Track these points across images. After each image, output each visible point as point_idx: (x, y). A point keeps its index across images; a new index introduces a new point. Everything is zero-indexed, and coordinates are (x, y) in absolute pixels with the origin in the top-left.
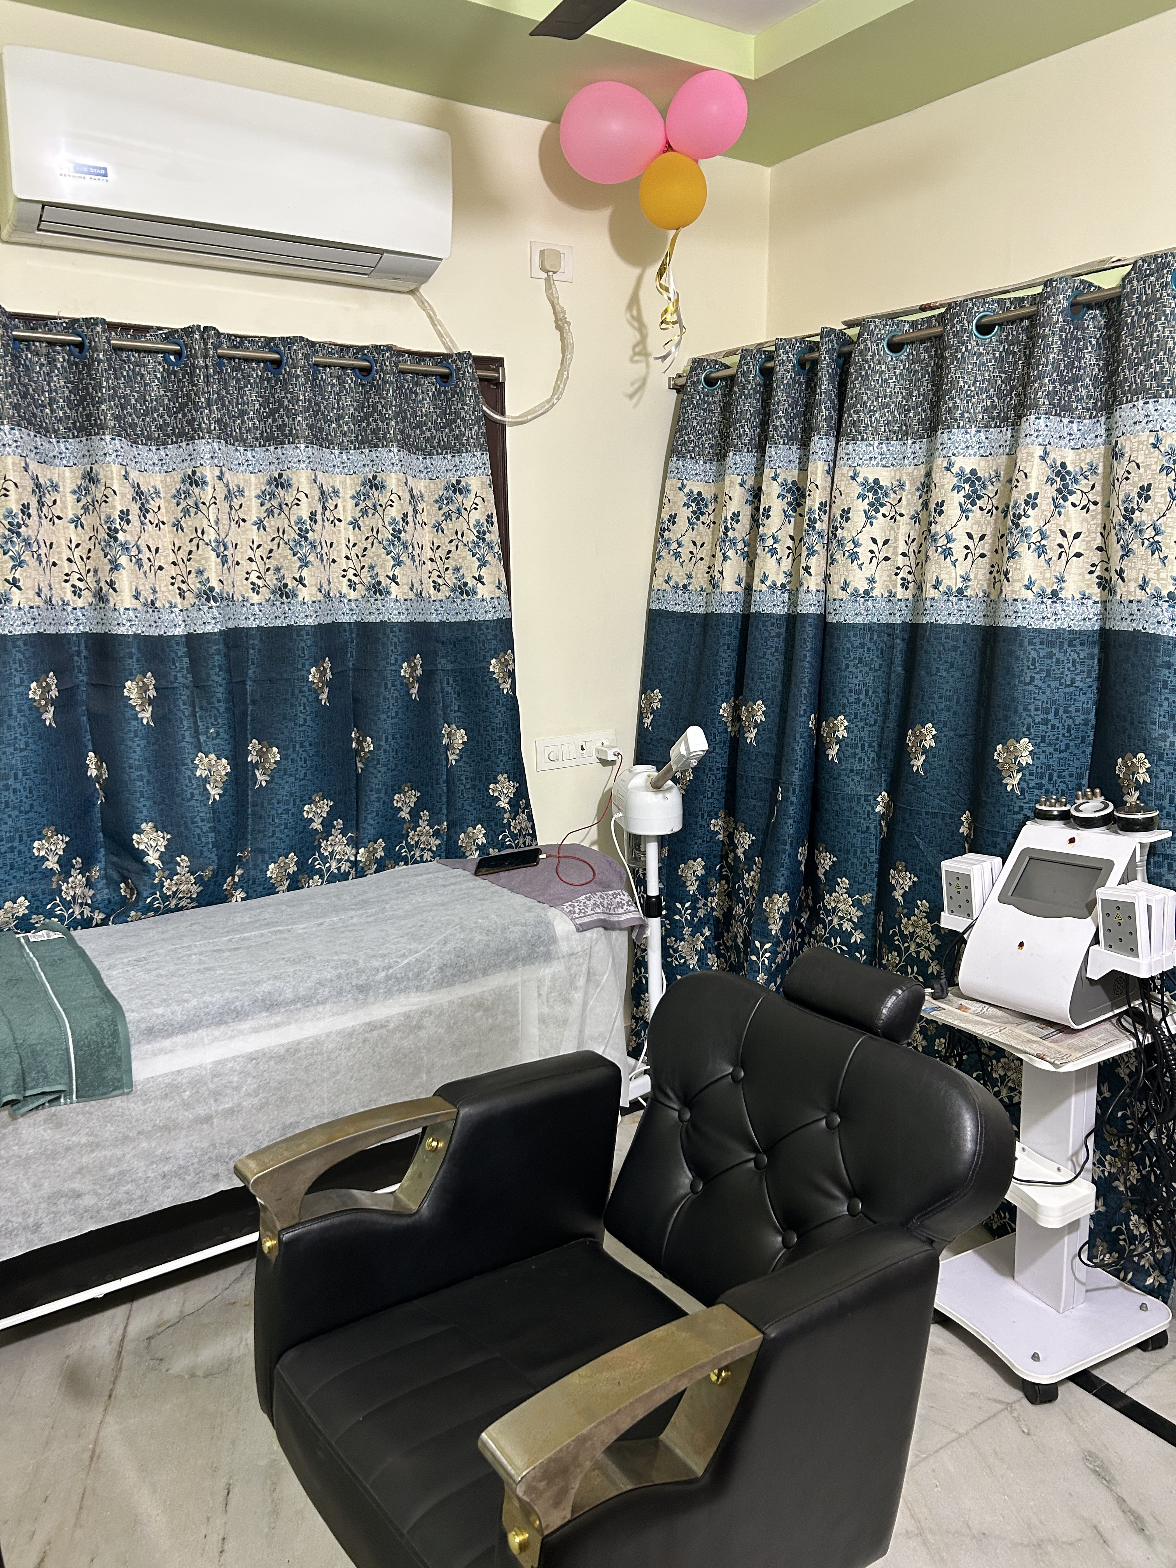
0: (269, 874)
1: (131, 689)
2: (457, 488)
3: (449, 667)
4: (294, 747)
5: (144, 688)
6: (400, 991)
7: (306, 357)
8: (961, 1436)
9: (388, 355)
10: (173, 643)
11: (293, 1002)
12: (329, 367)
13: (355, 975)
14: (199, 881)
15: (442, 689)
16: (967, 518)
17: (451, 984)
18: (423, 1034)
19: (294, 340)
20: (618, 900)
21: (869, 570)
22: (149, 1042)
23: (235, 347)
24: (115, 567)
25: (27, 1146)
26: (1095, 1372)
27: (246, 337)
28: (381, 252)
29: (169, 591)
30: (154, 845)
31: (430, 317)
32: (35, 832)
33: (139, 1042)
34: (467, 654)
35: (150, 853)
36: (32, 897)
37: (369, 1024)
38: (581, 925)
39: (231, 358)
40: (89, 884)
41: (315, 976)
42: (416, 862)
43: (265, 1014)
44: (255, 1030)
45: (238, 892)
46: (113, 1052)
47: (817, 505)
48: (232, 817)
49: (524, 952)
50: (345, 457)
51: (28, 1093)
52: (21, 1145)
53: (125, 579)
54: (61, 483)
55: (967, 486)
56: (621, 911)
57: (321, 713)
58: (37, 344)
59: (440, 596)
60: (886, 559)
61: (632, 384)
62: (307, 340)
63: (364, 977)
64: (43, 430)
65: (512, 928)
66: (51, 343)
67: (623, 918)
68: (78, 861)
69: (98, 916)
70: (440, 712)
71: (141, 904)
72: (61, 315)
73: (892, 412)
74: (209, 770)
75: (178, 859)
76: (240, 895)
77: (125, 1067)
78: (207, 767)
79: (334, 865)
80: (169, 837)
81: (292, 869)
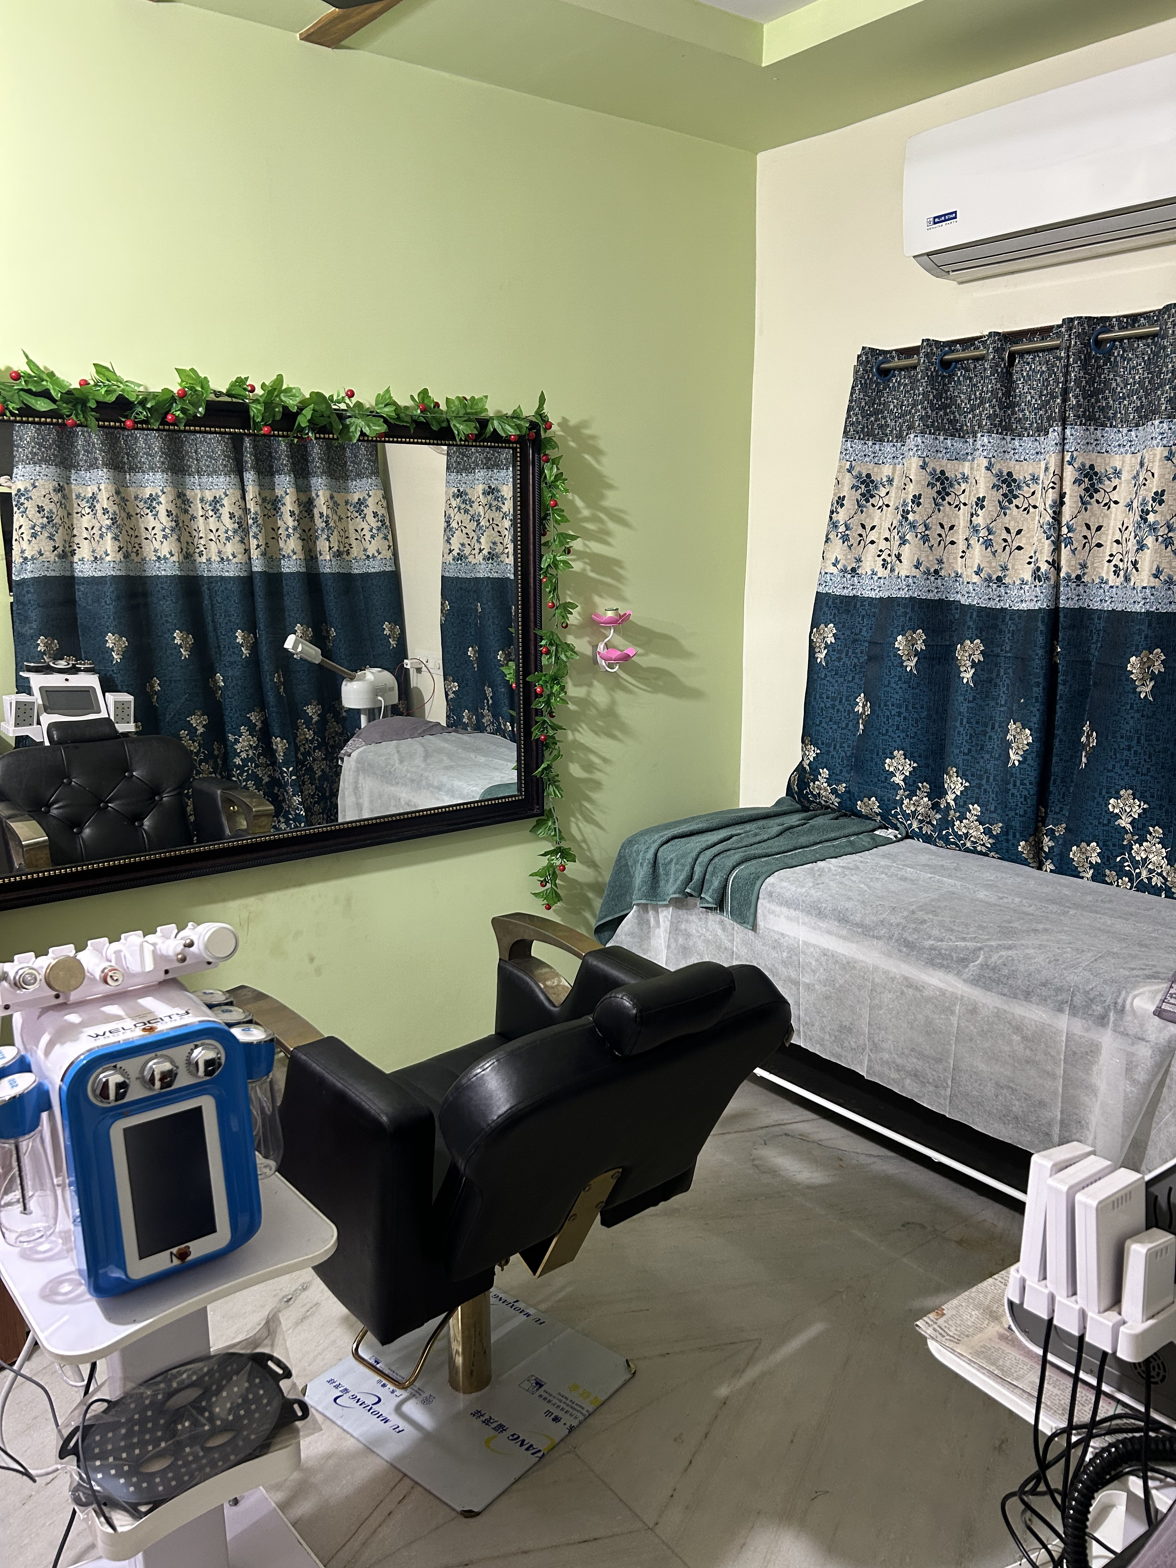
11: (858, 926)
14: (988, 832)
17: (987, 987)
18: (953, 1019)
33: (765, 900)
37: (907, 979)
45: (1048, 862)
48: (1032, 785)
57: (1139, 706)
74: (1014, 736)
75: (971, 806)
76: (1049, 866)
77: (752, 910)
78: (1013, 733)
79: (1144, 874)
80: (967, 784)
81: (1095, 859)
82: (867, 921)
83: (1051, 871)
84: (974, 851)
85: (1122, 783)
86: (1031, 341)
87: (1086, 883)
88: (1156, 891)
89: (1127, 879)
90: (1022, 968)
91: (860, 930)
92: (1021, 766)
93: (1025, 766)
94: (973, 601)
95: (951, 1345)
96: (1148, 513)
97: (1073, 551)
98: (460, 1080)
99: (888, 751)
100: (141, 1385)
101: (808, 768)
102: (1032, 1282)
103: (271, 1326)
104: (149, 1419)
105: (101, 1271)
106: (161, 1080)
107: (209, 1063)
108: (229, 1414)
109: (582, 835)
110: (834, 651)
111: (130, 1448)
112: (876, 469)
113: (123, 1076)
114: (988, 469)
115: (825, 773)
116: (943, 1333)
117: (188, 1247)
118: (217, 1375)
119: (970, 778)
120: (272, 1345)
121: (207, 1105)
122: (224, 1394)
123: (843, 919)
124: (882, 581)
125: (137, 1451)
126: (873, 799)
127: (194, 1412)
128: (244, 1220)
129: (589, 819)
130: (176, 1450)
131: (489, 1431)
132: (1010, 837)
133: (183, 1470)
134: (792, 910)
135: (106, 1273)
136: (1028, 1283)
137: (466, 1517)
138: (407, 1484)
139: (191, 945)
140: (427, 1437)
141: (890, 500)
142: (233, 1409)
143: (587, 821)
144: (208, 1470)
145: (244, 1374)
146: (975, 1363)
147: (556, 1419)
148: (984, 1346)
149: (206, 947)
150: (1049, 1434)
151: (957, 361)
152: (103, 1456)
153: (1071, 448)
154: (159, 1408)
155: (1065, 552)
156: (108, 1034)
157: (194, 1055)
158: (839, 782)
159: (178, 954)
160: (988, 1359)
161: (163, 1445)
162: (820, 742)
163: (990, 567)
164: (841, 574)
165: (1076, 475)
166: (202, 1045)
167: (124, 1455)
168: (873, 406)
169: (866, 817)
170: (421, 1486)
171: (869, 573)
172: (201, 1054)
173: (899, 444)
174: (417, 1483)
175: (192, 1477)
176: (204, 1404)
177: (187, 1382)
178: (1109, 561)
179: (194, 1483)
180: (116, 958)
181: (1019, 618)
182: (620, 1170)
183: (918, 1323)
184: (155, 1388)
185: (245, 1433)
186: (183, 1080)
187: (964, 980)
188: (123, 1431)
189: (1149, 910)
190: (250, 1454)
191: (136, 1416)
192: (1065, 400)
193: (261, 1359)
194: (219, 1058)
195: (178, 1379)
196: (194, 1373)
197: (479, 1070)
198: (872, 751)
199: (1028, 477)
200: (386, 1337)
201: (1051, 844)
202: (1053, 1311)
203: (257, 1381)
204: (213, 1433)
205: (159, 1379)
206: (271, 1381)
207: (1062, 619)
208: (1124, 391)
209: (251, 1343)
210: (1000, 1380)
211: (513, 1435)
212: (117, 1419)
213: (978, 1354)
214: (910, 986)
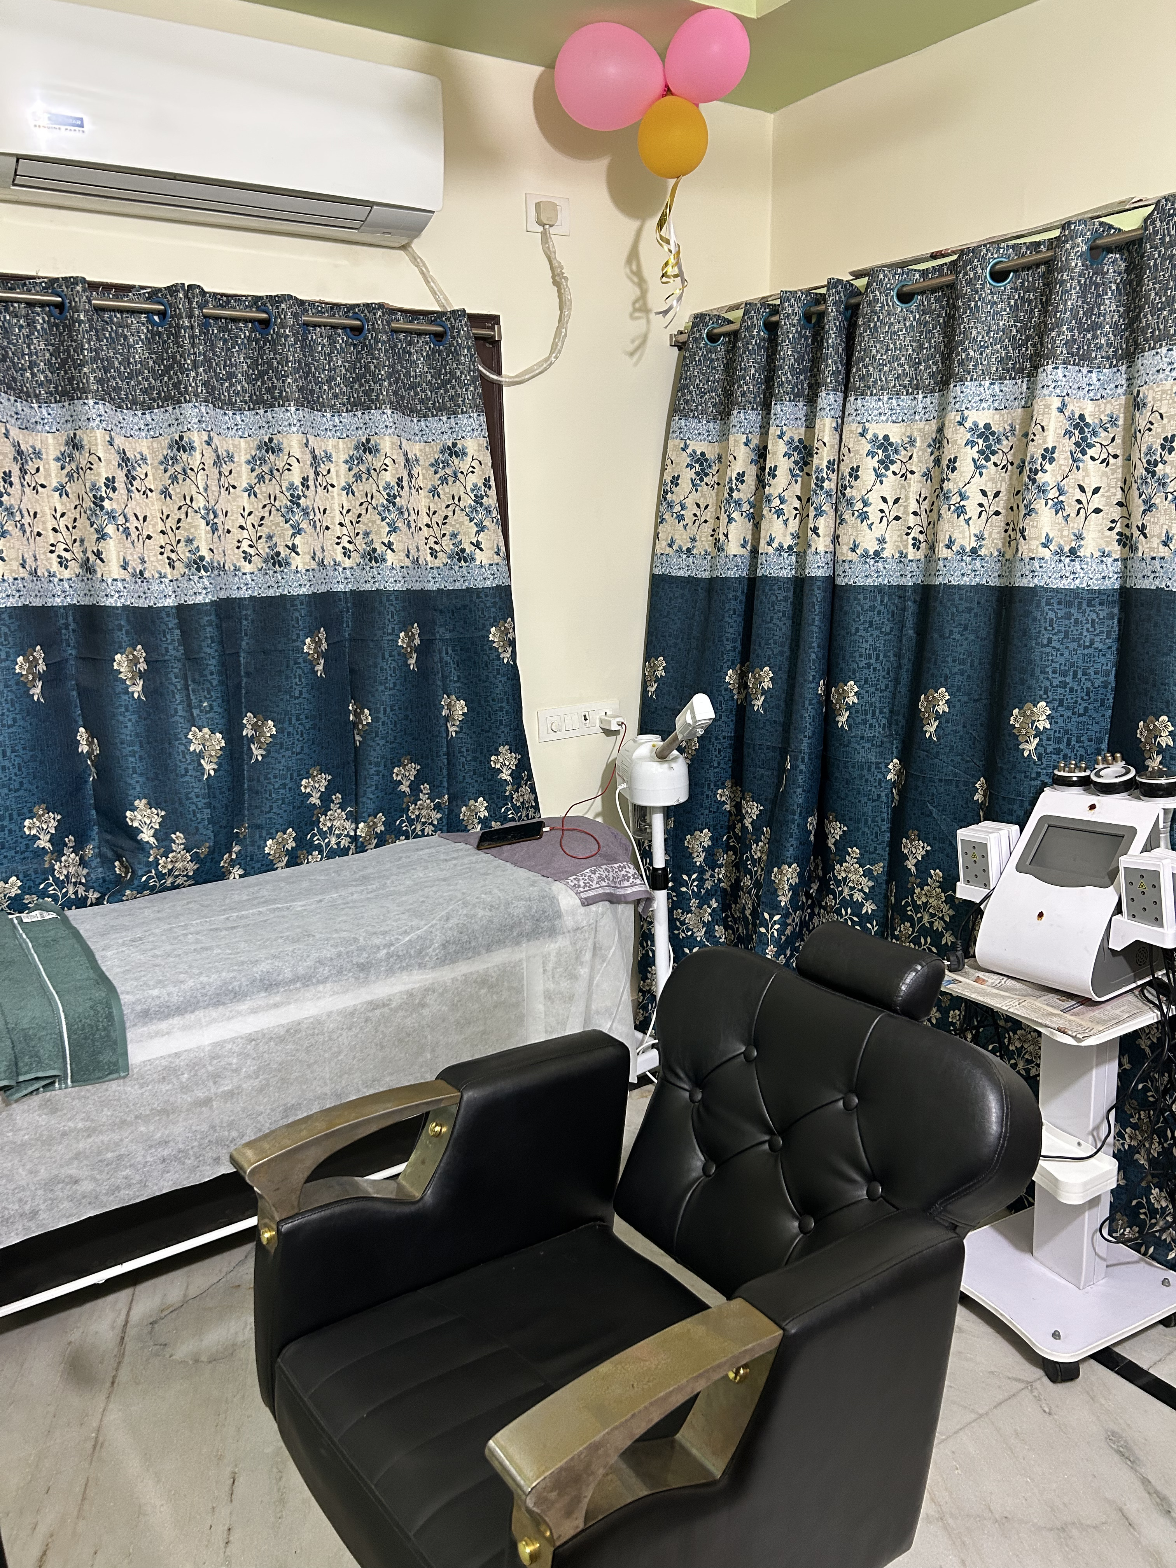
0: (267, 850)
1: (121, 662)
2: (453, 451)
3: (448, 636)
4: (290, 720)
5: (135, 662)
6: (402, 969)
7: (295, 316)
8: (981, 1416)
9: (379, 313)
10: (164, 614)
11: (293, 981)
12: (320, 326)
13: (355, 953)
14: (195, 858)
15: (441, 659)
16: (981, 474)
17: (453, 961)
18: (425, 1012)
19: (282, 298)
20: (623, 872)
21: (879, 530)
22: (145, 1024)
23: (222, 307)
24: (102, 536)
25: (23, 1132)
26: (1117, 1349)
27: (232, 296)
28: (370, 204)
29: (158, 561)
30: (148, 822)
31: (422, 273)
32: (25, 810)
33: (135, 1025)
34: (465, 623)
35: (144, 830)
36: (24, 877)
37: (371, 1002)
38: (586, 899)
39: (217, 318)
40: (83, 863)
41: (315, 955)
42: (416, 837)
43: (263, 994)
44: (254, 1011)
45: (236, 869)
46: (108, 1036)
47: (825, 463)
48: (227, 793)
49: (528, 927)
50: (337, 420)
51: (21, 1079)
52: (16, 1131)
53: (112, 549)
54: (43, 451)
55: (981, 441)
56: (626, 884)
57: (316, 684)
58: (16, 305)
59: (437, 563)
60: (897, 518)
61: (633, 341)
62: (296, 298)
63: (365, 955)
64: (24, 395)
65: (516, 903)
66: (30, 304)
67: (629, 891)
68: (70, 840)
69: (93, 896)
70: (439, 683)
71: (136, 882)
72: (40, 274)
73: (902, 365)
75: (173, 836)
76: (236, 872)
80: (164, 813)
81: (290, 845)
85: (311, 762)
87: (283, 873)
88: (344, 852)
89: (317, 853)
92: (219, 774)
93: (223, 773)
119: (164, 805)
126: (13, 879)
132: (216, 854)
201: (238, 848)
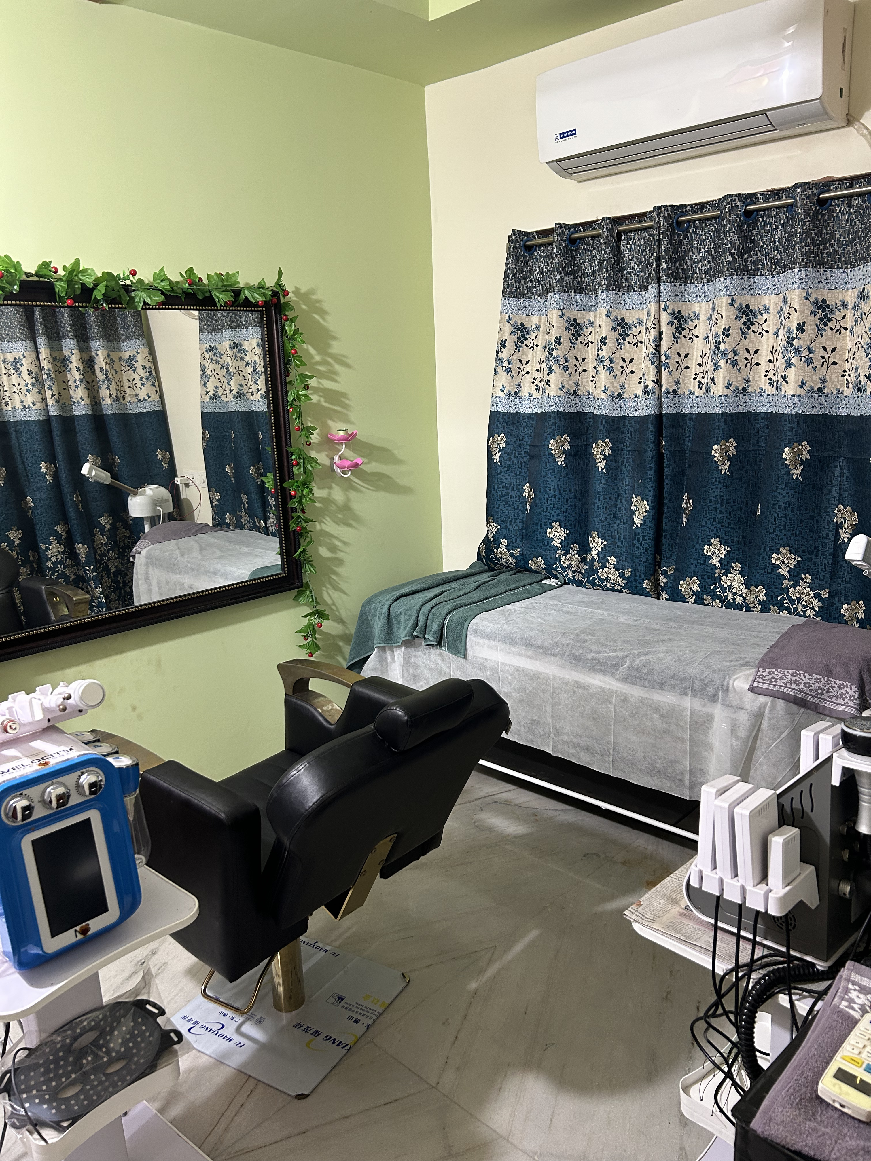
2: (862, 295)
3: (850, 455)
14: (622, 576)
28: (764, 112)
30: (596, 545)
34: (858, 445)
35: (594, 550)
36: (545, 559)
38: (757, 688)
42: (796, 615)
48: (651, 540)
57: (720, 479)
70: (836, 494)
74: (636, 506)
75: (609, 558)
76: (665, 596)
77: (463, 644)
78: (636, 504)
79: (730, 596)
80: (606, 543)
81: (696, 589)
82: (546, 644)
83: (667, 599)
84: (613, 590)
85: (712, 534)
86: (631, 223)
87: (691, 605)
88: (739, 607)
89: (718, 601)
90: (656, 667)
91: (541, 651)
92: (643, 527)
93: (645, 527)
94: (602, 412)
95: (650, 924)
96: (720, 343)
97: (670, 373)
98: (281, 781)
99: (548, 523)
100: (53, 1034)
101: (492, 539)
102: (707, 872)
103: (147, 980)
104: (61, 1058)
105: (22, 950)
106: (58, 801)
107: (92, 785)
108: (121, 1048)
109: (332, 599)
110: (505, 453)
111: (48, 1082)
112: (527, 319)
113: (29, 800)
114: (608, 316)
115: (504, 542)
116: (642, 917)
117: (88, 925)
118: (109, 1020)
119: (607, 538)
120: (149, 993)
121: (94, 816)
122: (116, 1033)
123: (528, 644)
124: (536, 401)
125: (54, 1084)
126: (540, 558)
127: (94, 1048)
128: (128, 899)
129: (336, 588)
130: (84, 1078)
131: (308, 1036)
132: (638, 578)
133: (91, 1092)
134: (492, 641)
135: (26, 950)
136: (704, 873)
137: (299, 1099)
138: (252, 1082)
139: (69, 697)
140: (263, 1048)
141: (538, 342)
142: (125, 1043)
143: (335, 590)
144: (111, 1089)
145: (130, 1016)
146: (667, 934)
147: (356, 1021)
148: (671, 922)
149: (81, 699)
150: (722, 974)
151: (581, 238)
152: (28, 1090)
153: (664, 299)
154: (68, 1049)
155: (664, 373)
156: (11, 770)
157: (81, 781)
158: (515, 548)
159: (59, 706)
160: (675, 930)
161: (73, 1076)
162: (499, 520)
163: (613, 387)
164: (507, 397)
165: (669, 318)
166: (87, 772)
167: (44, 1088)
168: (522, 273)
169: (535, 572)
170: (263, 1082)
171: (527, 395)
172: (86, 779)
173: (543, 301)
174: (259, 1081)
175: (99, 1096)
176: (101, 1042)
177: (87, 1028)
178: (695, 379)
179: (102, 1100)
180: (9, 713)
181: (635, 422)
182: (396, 835)
183: (625, 912)
184: (63, 1035)
185: (136, 1059)
186: (75, 800)
187: (617, 679)
188: (42, 1070)
189: (736, 620)
190: (143, 1073)
191: (51, 1058)
192: (659, 265)
193: (141, 1005)
194: (101, 781)
195: (81, 1026)
196: (93, 1020)
197: (295, 772)
198: (537, 524)
199: (636, 321)
200: (233, 976)
201: (665, 580)
202: (723, 890)
203: (140, 1020)
204: (111, 1062)
205: (66, 1028)
206: (151, 1019)
207: (664, 421)
208: (698, 257)
209: (133, 993)
210: (684, 943)
211: (326, 1037)
212: (36, 1061)
213: (668, 927)
214: (579, 687)
